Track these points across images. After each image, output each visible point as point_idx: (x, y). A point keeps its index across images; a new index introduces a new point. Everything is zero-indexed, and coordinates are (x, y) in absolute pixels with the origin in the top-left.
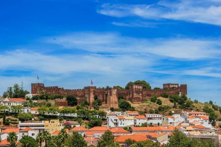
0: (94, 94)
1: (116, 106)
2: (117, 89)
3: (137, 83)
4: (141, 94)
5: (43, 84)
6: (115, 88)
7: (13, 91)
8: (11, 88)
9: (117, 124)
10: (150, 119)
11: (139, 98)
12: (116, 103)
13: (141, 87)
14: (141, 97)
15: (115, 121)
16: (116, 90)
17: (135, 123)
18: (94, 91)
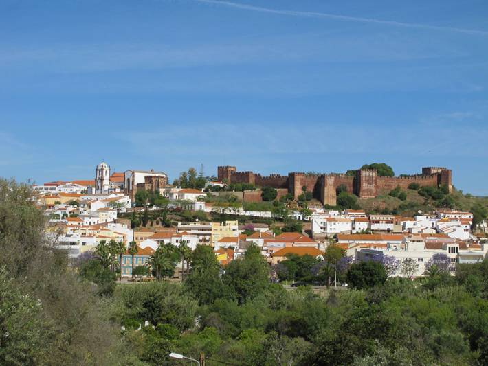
0: (301, 184)
1: (334, 203)
2: (336, 178)
3: (371, 168)
4: (374, 185)
5: (235, 168)
6: (332, 175)
7: (188, 178)
8: (184, 173)
9: (324, 229)
10: (376, 222)
11: (371, 191)
12: (333, 197)
13: (374, 174)
14: (373, 189)
15: (322, 225)
16: (333, 179)
17: (354, 229)
18: (302, 180)
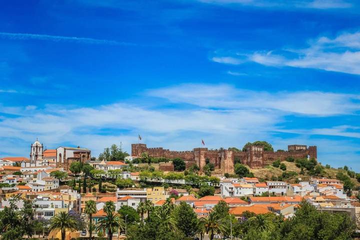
0: (205, 157)
1: (232, 172)
2: (233, 151)
3: (257, 144)
4: (261, 158)
5: (145, 145)
6: (230, 150)
7: (111, 153)
8: (108, 149)
9: (232, 193)
10: (272, 187)
11: (259, 162)
12: (231, 168)
13: (261, 149)
14: (261, 161)
15: (231, 190)
16: (231, 153)
17: (255, 192)
18: (206, 154)
